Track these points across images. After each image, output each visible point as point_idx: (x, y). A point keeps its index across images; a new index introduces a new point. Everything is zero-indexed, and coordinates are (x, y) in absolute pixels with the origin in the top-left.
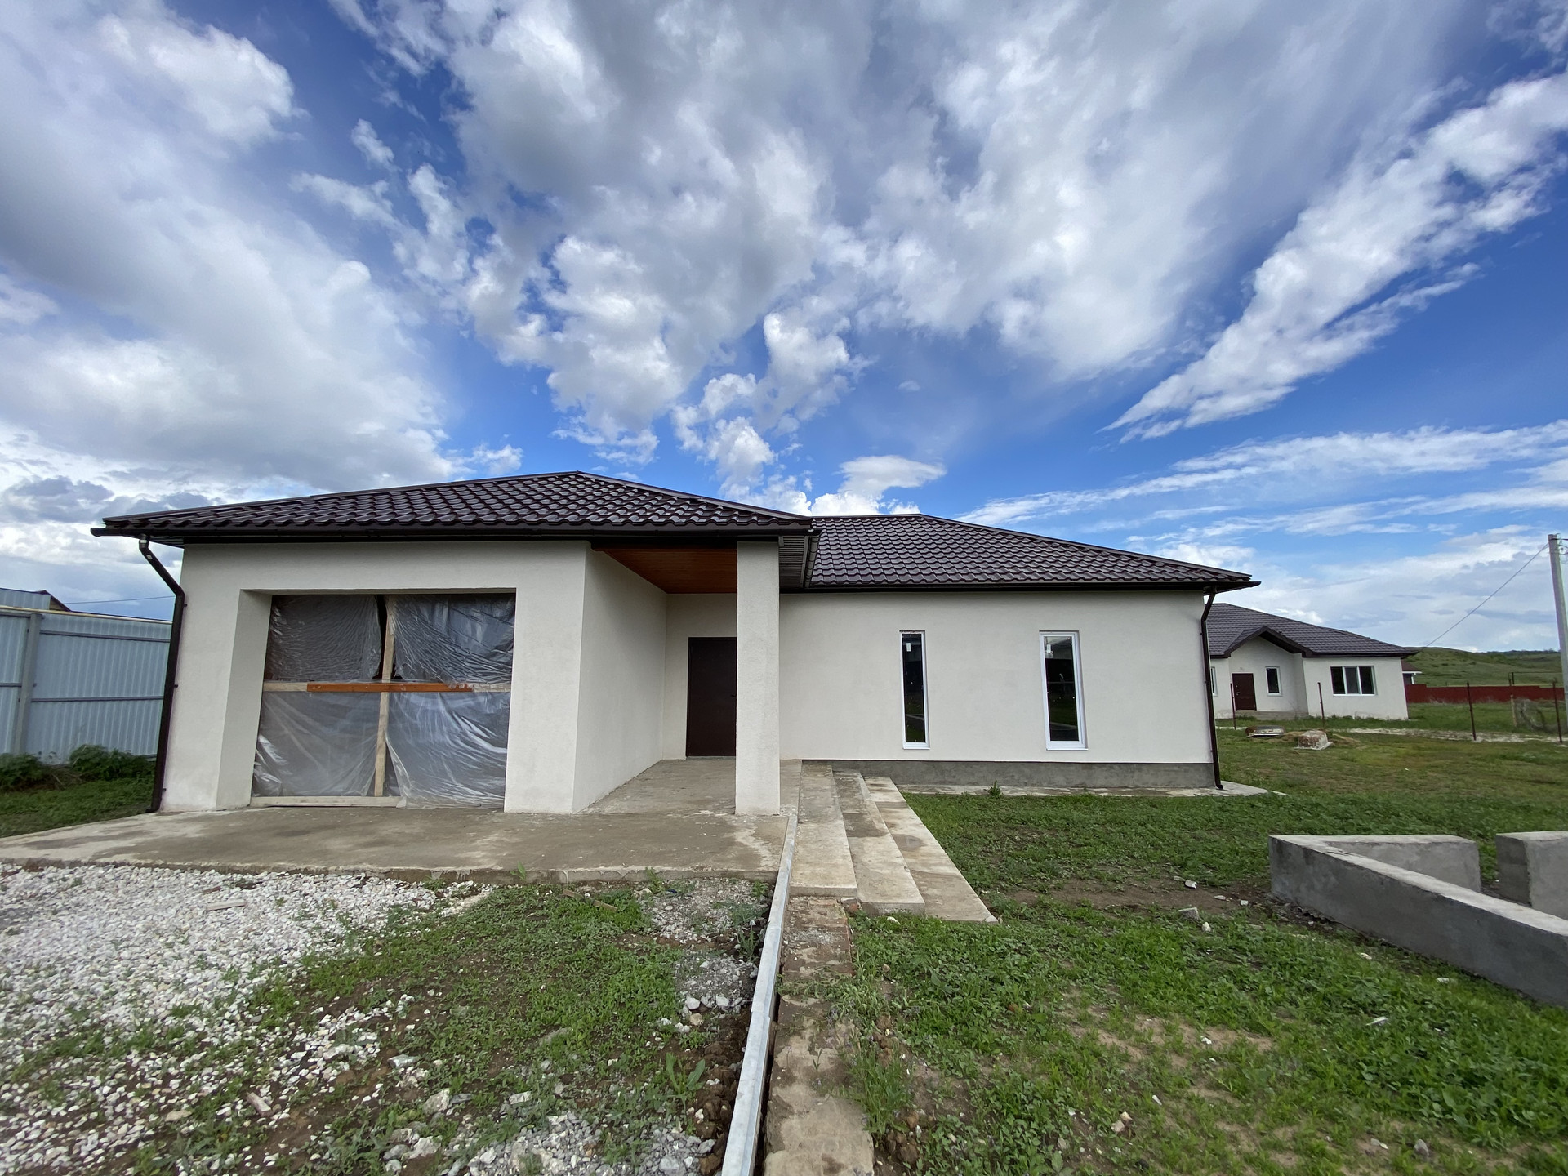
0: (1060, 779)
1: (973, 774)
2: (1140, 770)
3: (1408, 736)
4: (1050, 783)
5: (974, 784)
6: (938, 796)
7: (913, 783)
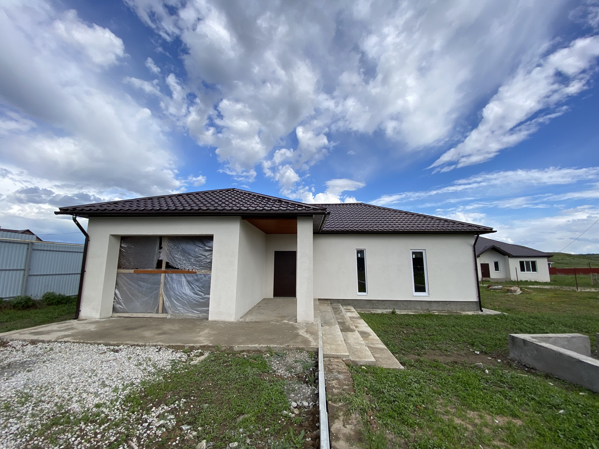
0: (419, 307)
1: (385, 305)
2: (450, 304)
3: (551, 288)
4: (415, 309)
5: (385, 309)
6: (371, 314)
7: (361, 308)
